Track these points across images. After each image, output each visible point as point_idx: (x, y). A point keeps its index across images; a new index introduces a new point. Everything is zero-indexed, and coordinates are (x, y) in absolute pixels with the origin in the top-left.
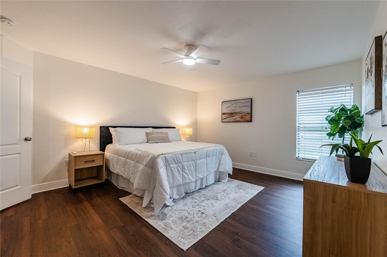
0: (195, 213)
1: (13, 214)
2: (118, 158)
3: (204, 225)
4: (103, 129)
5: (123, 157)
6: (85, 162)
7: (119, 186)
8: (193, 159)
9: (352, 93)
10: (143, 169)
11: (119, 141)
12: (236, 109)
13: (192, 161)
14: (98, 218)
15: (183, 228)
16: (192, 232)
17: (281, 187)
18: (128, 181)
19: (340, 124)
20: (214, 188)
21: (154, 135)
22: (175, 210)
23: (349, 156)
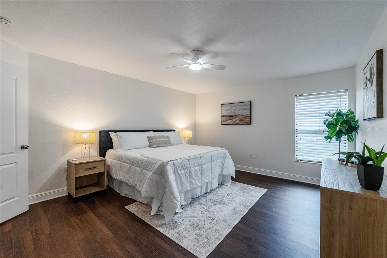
0: (206, 219)
1: (11, 229)
2: (122, 164)
3: (217, 232)
4: (103, 134)
5: (127, 163)
6: (86, 169)
7: (122, 193)
8: (199, 164)
9: (347, 98)
10: (151, 176)
11: (120, 146)
12: (235, 112)
13: (199, 166)
14: (106, 229)
15: (196, 237)
16: (206, 239)
17: (282, 189)
18: (133, 188)
19: (337, 128)
20: (219, 192)
21: (156, 140)
22: (185, 217)
23: (362, 165)
